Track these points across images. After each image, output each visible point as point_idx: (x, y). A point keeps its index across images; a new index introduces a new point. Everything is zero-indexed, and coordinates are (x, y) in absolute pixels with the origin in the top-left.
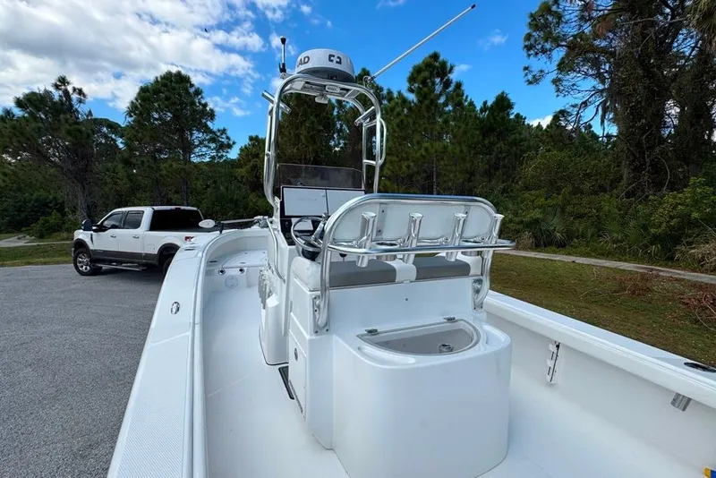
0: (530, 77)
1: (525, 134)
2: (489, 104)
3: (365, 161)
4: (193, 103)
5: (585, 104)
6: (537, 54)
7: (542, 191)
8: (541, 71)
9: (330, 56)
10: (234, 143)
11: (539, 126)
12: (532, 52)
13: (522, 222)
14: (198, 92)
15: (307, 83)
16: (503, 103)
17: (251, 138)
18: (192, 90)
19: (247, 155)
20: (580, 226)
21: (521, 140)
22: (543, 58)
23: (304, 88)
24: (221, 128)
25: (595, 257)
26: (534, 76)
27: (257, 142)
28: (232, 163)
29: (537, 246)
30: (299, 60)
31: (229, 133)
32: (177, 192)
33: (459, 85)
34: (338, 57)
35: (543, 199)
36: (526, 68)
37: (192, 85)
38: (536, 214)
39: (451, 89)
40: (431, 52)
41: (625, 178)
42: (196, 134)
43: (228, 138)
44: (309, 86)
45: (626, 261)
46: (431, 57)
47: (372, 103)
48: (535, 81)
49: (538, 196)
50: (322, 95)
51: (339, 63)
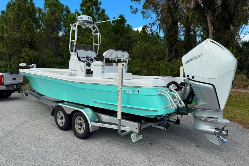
0: (132, 10)
1: (132, 35)
3: (94, 44)
5: (153, 24)
6: (135, 1)
8: (137, 8)
9: (88, 18)
11: (138, 31)
16: (122, 20)
21: (130, 37)
22: (137, 3)
26: (134, 10)
33: (103, 11)
35: (140, 63)
36: (131, 7)
38: (138, 68)
39: (100, 12)
41: (167, 54)
47: (96, 29)
48: (134, 12)
49: (138, 62)
50: (84, 26)
51: (90, 19)
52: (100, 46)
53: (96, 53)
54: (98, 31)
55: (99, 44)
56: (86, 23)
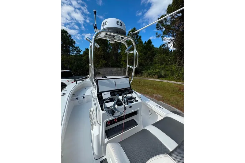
0: (157, 35)
1: (155, 50)
2: (146, 42)
3: (128, 66)
4: (68, 39)
5: (169, 43)
6: (159, 29)
7: (159, 64)
8: (160, 34)
9: (117, 22)
10: (81, 51)
11: (157, 48)
12: (158, 29)
13: (155, 72)
14: (70, 36)
15: (106, 34)
16: (150, 42)
17: (86, 49)
18: (68, 35)
19: (85, 54)
20: (168, 73)
21: (154, 51)
22: (160, 31)
23: (105, 36)
24: (77, 46)
25: (172, 81)
26: (158, 35)
27: (87, 50)
28: (81, 56)
29: (158, 78)
30: (102, 23)
31: (79, 48)
32: (66, 64)
33: (140, 37)
34: (121, 23)
35: (159, 66)
36: (156, 33)
37: (68, 34)
38: (158, 70)
39: (138, 38)
40: (133, 28)
41: (178, 61)
42: (71, 47)
43: (80, 49)
44: (107, 36)
45: (179, 81)
46: (133, 29)
47: (133, 45)
48: (158, 37)
49: (158, 65)
50: (112, 40)
51: (121, 25)
52: (136, 69)
53: (130, 81)
54: (135, 47)
55: (135, 67)
56: (113, 32)
